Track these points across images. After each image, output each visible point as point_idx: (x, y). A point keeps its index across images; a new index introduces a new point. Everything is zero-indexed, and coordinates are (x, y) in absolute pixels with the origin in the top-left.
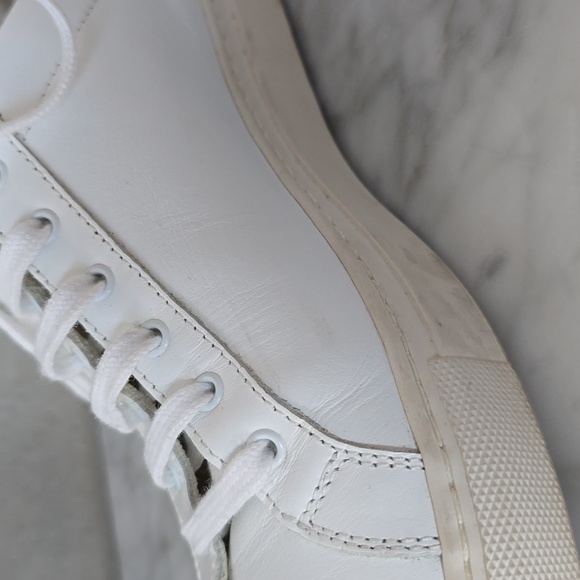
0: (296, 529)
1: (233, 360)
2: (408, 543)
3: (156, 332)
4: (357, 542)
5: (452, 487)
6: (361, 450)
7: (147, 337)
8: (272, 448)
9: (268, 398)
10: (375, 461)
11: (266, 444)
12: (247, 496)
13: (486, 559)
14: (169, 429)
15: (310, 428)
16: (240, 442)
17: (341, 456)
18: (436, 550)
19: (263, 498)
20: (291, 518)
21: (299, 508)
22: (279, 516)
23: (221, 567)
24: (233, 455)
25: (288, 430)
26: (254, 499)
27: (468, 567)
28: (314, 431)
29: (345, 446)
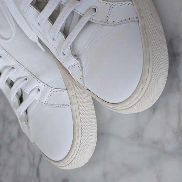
0: (44, 105)
1: (30, 73)
2: (65, 105)
3: (13, 68)
4: (56, 106)
5: (73, 95)
6: (56, 89)
7: (12, 69)
8: (39, 90)
9: (38, 80)
10: (59, 91)
11: (38, 89)
12: (34, 99)
13: (79, 107)
14: (17, 87)
15: (46, 86)
16: (32, 89)
17: (53, 91)
18: (70, 106)
19: (37, 100)
20: (43, 103)
21: (44, 100)
22: (40, 102)
23: (26, 117)
24: (31, 91)
25: (42, 87)
26: (35, 100)
27: (76, 108)
28: (47, 86)
29: (53, 89)
